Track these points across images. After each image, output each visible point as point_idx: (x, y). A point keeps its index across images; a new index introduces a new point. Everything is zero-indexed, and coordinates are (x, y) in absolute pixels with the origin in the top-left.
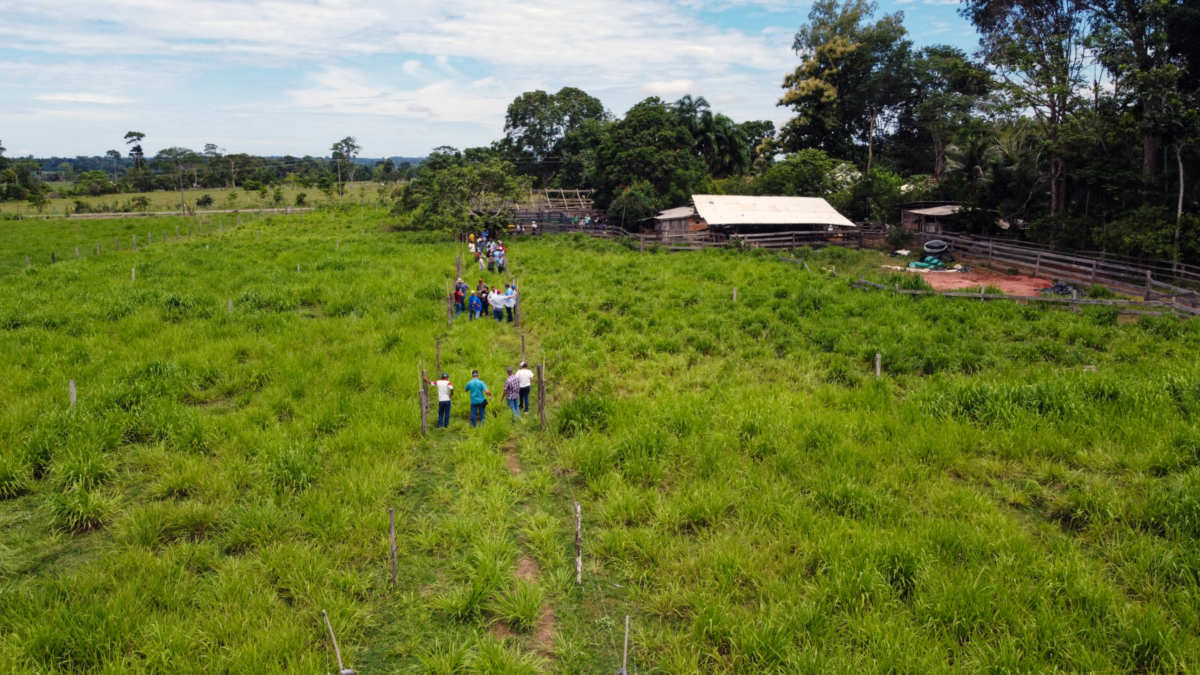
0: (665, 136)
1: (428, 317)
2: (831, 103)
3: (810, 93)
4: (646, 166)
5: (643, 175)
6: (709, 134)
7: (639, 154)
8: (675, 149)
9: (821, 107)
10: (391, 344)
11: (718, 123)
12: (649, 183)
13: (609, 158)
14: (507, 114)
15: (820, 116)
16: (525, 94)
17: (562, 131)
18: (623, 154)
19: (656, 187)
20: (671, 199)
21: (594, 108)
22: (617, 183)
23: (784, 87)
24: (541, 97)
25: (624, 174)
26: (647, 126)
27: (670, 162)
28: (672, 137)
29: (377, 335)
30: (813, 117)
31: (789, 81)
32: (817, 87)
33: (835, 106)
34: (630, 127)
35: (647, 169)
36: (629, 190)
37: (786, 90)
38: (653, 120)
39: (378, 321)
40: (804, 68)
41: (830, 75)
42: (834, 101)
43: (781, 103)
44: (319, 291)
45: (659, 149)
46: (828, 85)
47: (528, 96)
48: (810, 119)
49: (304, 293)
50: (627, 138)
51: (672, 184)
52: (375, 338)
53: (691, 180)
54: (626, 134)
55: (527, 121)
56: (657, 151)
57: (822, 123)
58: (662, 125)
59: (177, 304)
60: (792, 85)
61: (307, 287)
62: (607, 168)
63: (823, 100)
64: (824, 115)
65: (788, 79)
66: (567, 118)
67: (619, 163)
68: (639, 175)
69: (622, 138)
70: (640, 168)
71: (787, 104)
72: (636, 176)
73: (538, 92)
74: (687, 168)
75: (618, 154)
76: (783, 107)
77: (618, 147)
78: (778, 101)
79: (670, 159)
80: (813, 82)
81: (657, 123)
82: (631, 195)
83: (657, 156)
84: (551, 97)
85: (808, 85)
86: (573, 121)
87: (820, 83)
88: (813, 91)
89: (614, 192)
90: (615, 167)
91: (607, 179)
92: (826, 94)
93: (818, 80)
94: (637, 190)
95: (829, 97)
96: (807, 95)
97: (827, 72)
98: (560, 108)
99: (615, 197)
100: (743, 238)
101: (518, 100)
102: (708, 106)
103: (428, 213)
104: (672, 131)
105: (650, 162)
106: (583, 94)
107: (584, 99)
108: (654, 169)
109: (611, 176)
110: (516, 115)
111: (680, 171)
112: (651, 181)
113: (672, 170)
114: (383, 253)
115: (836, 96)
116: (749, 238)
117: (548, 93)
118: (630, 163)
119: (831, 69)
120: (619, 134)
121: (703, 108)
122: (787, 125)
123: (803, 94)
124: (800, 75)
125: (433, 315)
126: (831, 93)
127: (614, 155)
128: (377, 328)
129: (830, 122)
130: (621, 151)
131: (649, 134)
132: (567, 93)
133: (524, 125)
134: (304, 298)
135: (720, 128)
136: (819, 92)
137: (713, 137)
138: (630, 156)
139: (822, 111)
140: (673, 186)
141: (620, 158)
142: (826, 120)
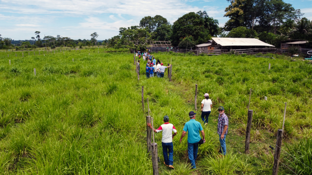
0: (197, 21)
1: (128, 76)
2: (241, 15)
3: (235, 12)
4: (190, 31)
5: (190, 34)
6: (207, 23)
7: (188, 27)
8: (200, 26)
9: (238, 16)
10: (111, 90)
11: (209, 19)
12: (192, 36)
13: (178, 29)
14: (140, 23)
15: (238, 19)
16: (145, 17)
17: (156, 28)
18: (183, 27)
19: (194, 38)
20: (199, 42)
21: (165, 21)
22: (181, 36)
23: (226, 11)
24: (150, 18)
25: (183, 33)
26: (191, 18)
27: (198, 29)
28: (199, 21)
29: (103, 85)
30: (235, 19)
31: (227, 10)
32: (237, 10)
33: (243, 16)
34: (185, 18)
35: (191, 32)
36: (185, 38)
37: (226, 12)
38: (193, 16)
39: (104, 78)
40: (231, 5)
41: (241, 7)
42: (242, 15)
43: (225, 16)
44: (79, 67)
45: (194, 25)
46: (240, 10)
47: (146, 18)
48: (235, 20)
49: (73, 68)
50: (184, 22)
51: (199, 36)
52: (102, 87)
53: (205, 35)
54: (184, 21)
55: (146, 25)
56: (194, 26)
57: (239, 21)
58: (195, 18)
59: (15, 71)
60: (228, 10)
61: (74, 66)
62: (177, 32)
63: (239, 14)
64: (239, 19)
65: (227, 9)
66: (157, 24)
67: (181, 30)
68: (188, 34)
69: (182, 22)
70: (188, 31)
71: (227, 16)
72: (187, 34)
73: (149, 17)
74: (203, 32)
75: (181, 27)
76: (225, 17)
77: (181, 25)
78: (224, 15)
79: (198, 28)
80: (236, 9)
81: (194, 17)
82: (186, 40)
83: (194, 28)
84: (153, 18)
85: (234, 10)
86: (159, 25)
87: (238, 9)
88: (236, 11)
89: (180, 39)
90: (180, 31)
91: (177, 35)
92: (240, 12)
93: (237, 8)
94: (188, 38)
95: (241, 13)
96: (234, 13)
97: (240, 6)
98: (155, 21)
99: (180, 41)
100: (235, 51)
101: (143, 19)
102: (206, 14)
103: (120, 44)
104: (198, 20)
105: (192, 30)
106: (162, 17)
107: (162, 18)
108: (193, 32)
109: (179, 34)
110: (143, 23)
111: (201, 32)
112: (193, 36)
113: (198, 32)
114: (105, 56)
115: (243, 13)
116: (236, 51)
117: (152, 17)
118: (185, 30)
119: (241, 5)
120: (181, 21)
121: (205, 15)
122: (228, 22)
123: (233, 12)
124: (230, 7)
125: (131, 75)
126: (241, 12)
127: (179, 28)
128: (103, 82)
129: (241, 21)
130: (182, 26)
131: (191, 21)
132: (157, 17)
133: (145, 26)
134: (73, 70)
135: (210, 21)
136: (238, 12)
137: (209, 24)
138: (185, 28)
139: (238, 18)
140: (199, 37)
141: (182, 29)
142: (240, 20)
